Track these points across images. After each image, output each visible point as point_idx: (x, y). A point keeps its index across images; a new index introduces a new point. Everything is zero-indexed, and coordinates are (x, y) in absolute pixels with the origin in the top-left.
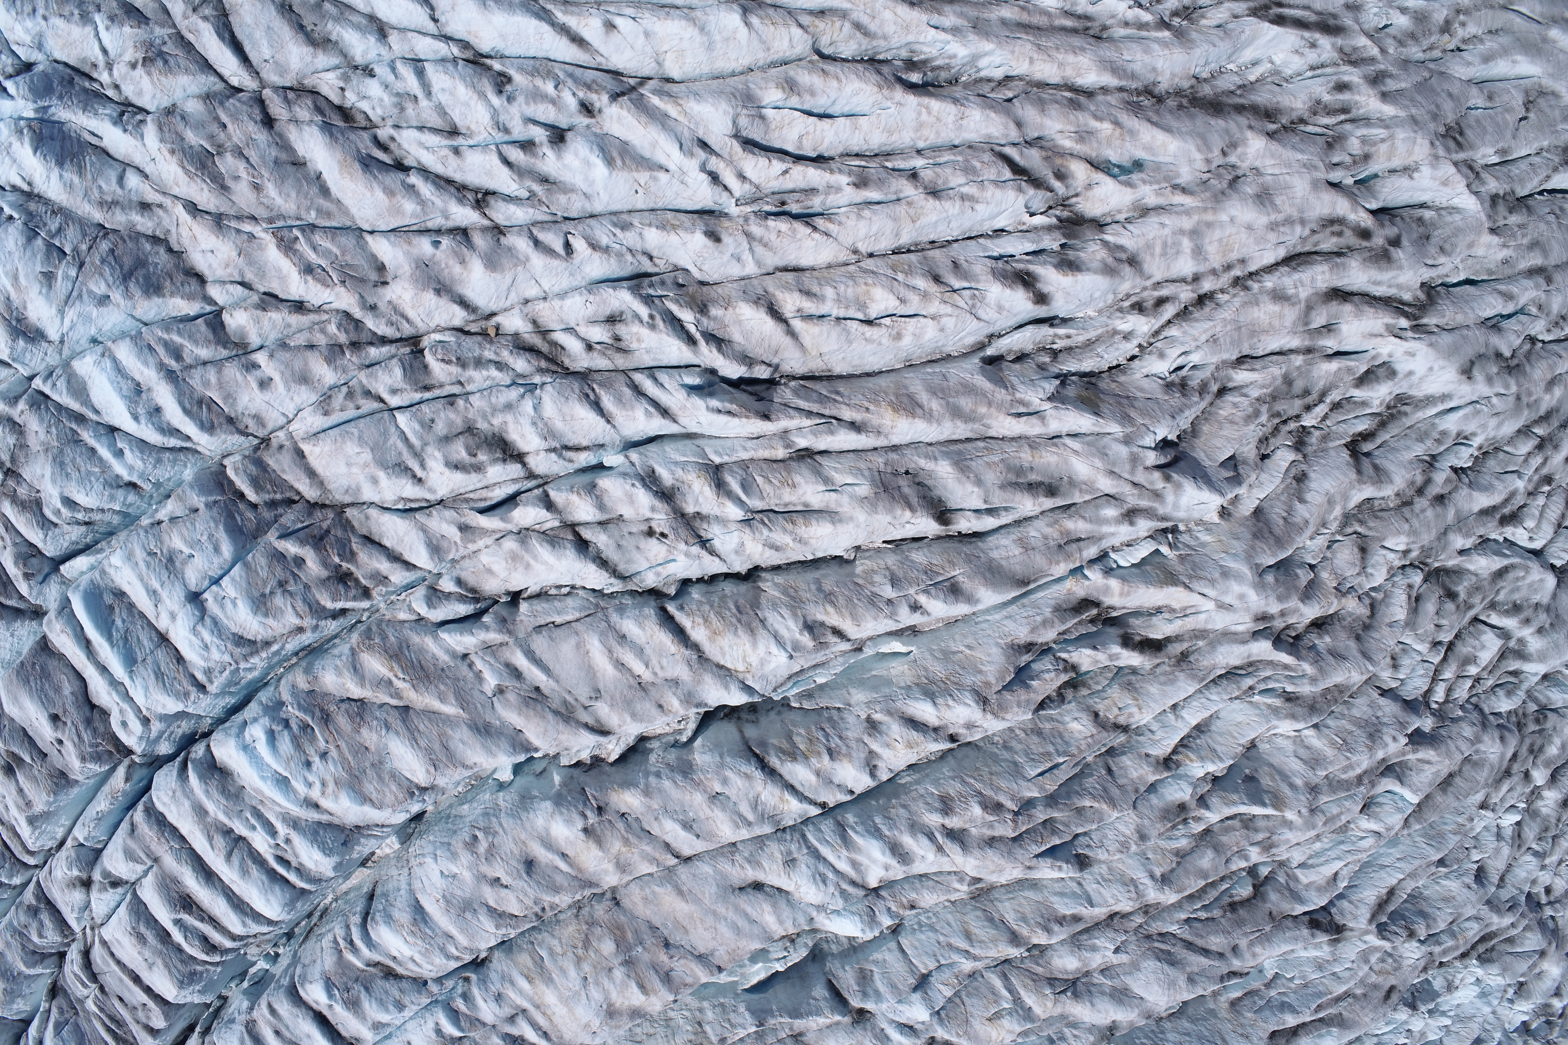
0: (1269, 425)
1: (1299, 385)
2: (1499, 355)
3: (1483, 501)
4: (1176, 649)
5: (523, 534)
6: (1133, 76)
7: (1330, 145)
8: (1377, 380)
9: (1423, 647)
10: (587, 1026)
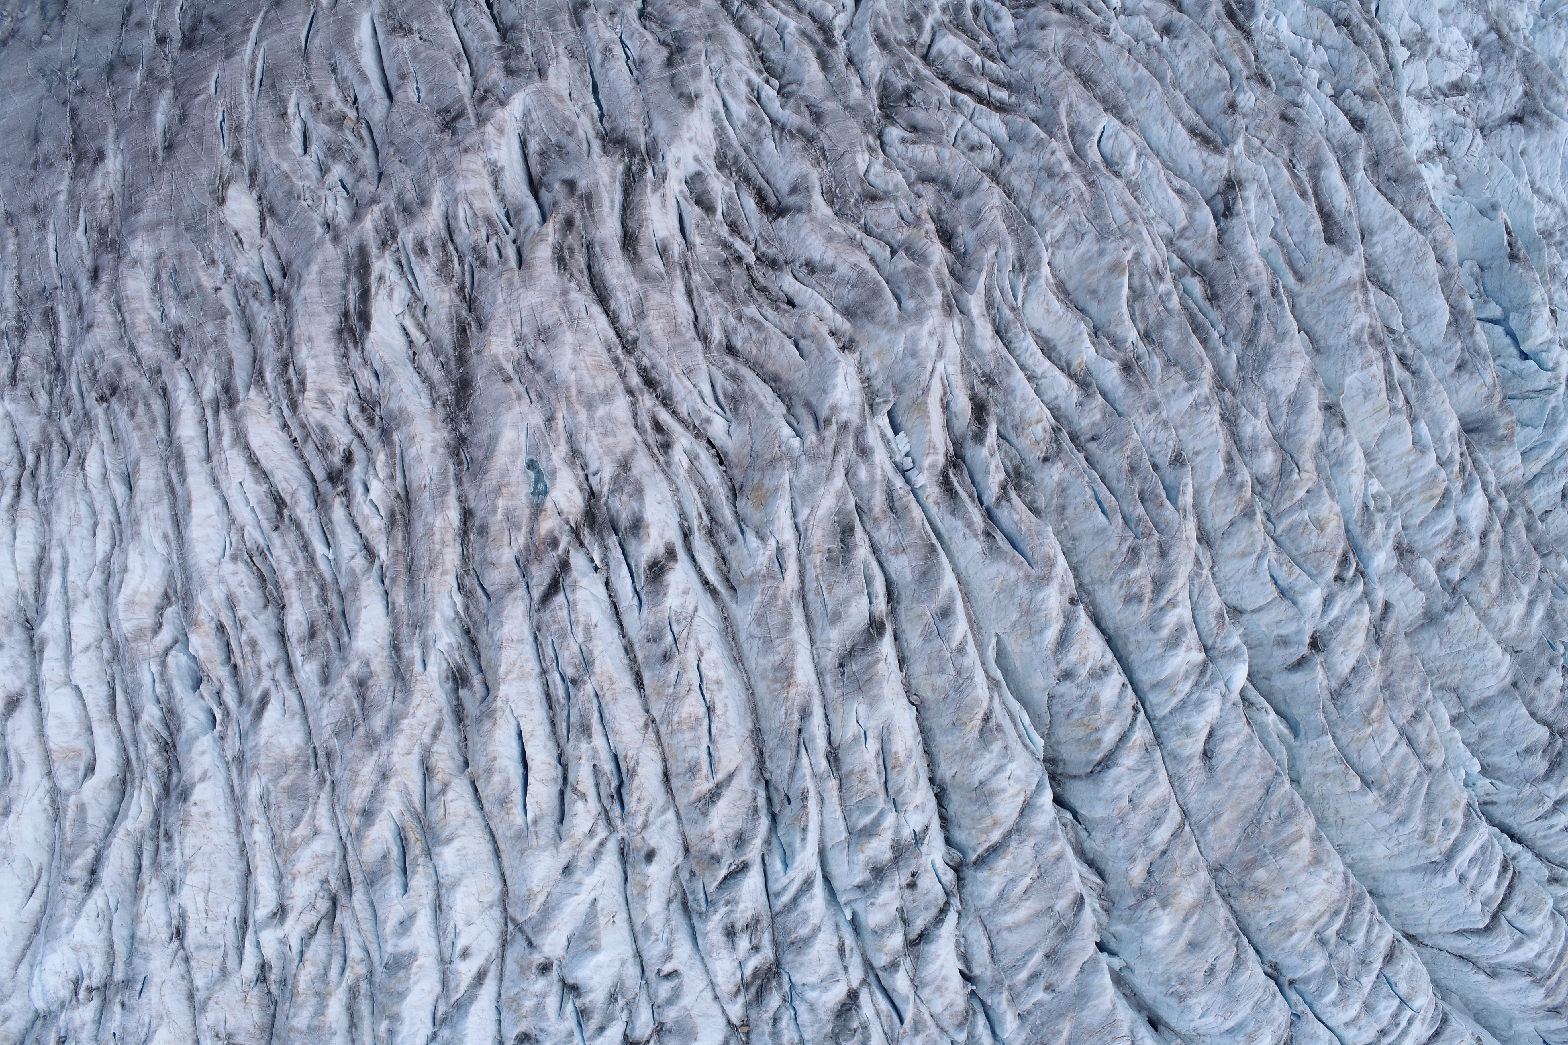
0: (760, 300)
1: (718, 272)
2: (670, 62)
3: (813, 70)
4: (980, 389)
5: (917, 984)
6: (444, 473)
7: (484, 263)
8: (706, 192)
9: (960, 120)
10: (1328, 881)
